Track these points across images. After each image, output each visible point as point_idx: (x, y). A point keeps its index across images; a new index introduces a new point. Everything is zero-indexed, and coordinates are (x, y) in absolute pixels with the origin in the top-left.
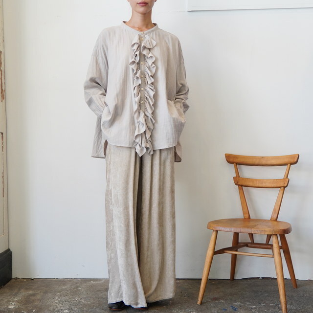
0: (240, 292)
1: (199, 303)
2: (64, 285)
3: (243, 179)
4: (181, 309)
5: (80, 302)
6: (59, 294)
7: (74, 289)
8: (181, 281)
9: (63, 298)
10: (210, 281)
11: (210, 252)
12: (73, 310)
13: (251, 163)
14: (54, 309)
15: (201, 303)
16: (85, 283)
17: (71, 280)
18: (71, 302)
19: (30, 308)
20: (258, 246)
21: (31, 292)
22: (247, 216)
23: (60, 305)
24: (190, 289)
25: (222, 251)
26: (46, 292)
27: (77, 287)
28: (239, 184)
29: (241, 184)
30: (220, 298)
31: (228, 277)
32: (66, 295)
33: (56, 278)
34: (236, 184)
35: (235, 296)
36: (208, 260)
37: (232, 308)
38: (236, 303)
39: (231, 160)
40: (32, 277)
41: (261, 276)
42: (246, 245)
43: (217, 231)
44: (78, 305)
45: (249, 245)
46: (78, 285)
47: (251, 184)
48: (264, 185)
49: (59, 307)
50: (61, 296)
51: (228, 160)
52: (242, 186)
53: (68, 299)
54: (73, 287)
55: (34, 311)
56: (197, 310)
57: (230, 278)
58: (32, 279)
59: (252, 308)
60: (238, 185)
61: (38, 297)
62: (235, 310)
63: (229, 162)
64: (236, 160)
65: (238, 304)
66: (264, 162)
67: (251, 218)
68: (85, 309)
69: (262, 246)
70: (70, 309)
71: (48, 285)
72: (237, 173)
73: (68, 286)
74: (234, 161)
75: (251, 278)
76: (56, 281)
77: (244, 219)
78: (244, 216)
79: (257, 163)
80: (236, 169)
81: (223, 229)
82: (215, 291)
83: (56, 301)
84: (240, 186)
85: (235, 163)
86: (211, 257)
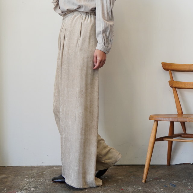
0: (176, 173)
1: (143, 181)
2: (31, 170)
3: (177, 82)
4: (129, 186)
5: (44, 182)
6: (27, 177)
7: (40, 173)
8: (127, 166)
9: (30, 179)
11: (152, 139)
12: (38, 188)
13: (183, 69)
14: (22, 188)
15: (146, 182)
16: (49, 168)
18: (37, 182)
19: (3, 188)
20: (190, 136)
21: (4, 176)
22: (180, 112)
23: (28, 185)
24: (135, 172)
25: (162, 139)
26: (17, 176)
27: (42, 172)
28: (173, 86)
29: (175, 87)
30: (161, 178)
32: (33, 178)
33: (25, 165)
34: (171, 87)
35: (173, 176)
36: (150, 146)
37: (172, 185)
38: (175, 182)
39: (167, 67)
40: (6, 165)
41: (192, 162)
42: (180, 135)
43: (158, 121)
44: (43, 184)
45: (182, 135)
46: (43, 170)
47: (183, 86)
49: (27, 186)
50: (29, 178)
51: (164, 67)
52: (176, 88)
53: (34, 180)
54: (39, 171)
55: (5, 189)
56: (143, 186)
57: (166, 164)
58: (5, 167)
59: (188, 185)
60: (173, 87)
61: (10, 179)
62: (174, 186)
63: (165, 69)
64: (170, 68)
65: (176, 182)
67: (184, 113)
68: (48, 187)
70: (36, 187)
71: (18, 171)
72: (172, 77)
73: (35, 171)
74: (168, 68)
75: (184, 164)
76: (25, 168)
77: (178, 114)
78: (178, 113)
79: (187, 69)
80: (171, 75)
81: (163, 119)
82: (156, 173)
83: (25, 182)
84: (174, 88)
85: (169, 70)
86: (153, 143)
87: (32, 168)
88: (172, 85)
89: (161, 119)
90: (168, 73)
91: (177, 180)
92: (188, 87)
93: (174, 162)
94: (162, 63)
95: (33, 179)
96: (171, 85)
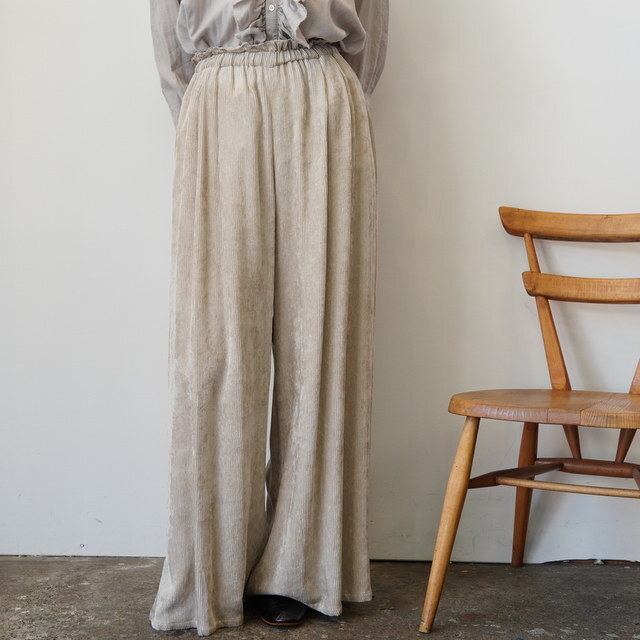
0: (541, 598)
1: (424, 627)
2: (42, 572)
3: (551, 277)
5: (82, 620)
6: (24, 597)
7: (69, 583)
9: (35, 607)
10: (453, 568)
11: (456, 481)
13: (573, 233)
15: (432, 629)
16: (103, 567)
17: (63, 561)
18: (55, 619)
20: (595, 468)
22: (561, 383)
23: (25, 628)
24: (400, 588)
25: (491, 480)
27: (79, 579)
28: (538, 291)
29: (546, 293)
30: (484, 616)
31: (506, 556)
32: (45, 602)
33: (21, 553)
34: (530, 293)
35: (529, 610)
36: (451, 504)
38: (534, 631)
39: (517, 225)
41: (600, 557)
42: (558, 465)
43: (477, 420)
44: (75, 628)
45: (567, 465)
46: (82, 573)
47: (573, 292)
48: (610, 295)
50: (29, 602)
51: (507, 225)
52: (547, 297)
53: (47, 611)
54: (67, 578)
57: (510, 561)
60: (536, 295)
63: (512, 231)
64: (529, 226)
65: (537, 632)
66: (610, 231)
67: (574, 387)
69: (604, 469)
72: (534, 261)
73: (52, 577)
74: (524, 226)
75: (571, 561)
76: (21, 562)
77: (554, 392)
78: (552, 384)
79: (590, 232)
80: (531, 252)
81: (495, 412)
82: (471, 596)
83: (15, 618)
84: (541, 298)
85: (526, 235)
86: (460, 495)
87: (43, 564)
88: (535, 288)
89: (489, 411)
90: (520, 244)
91: (542, 626)
92: (591, 297)
93: (539, 556)
94: (501, 209)
95: (44, 609)
96: (530, 289)
